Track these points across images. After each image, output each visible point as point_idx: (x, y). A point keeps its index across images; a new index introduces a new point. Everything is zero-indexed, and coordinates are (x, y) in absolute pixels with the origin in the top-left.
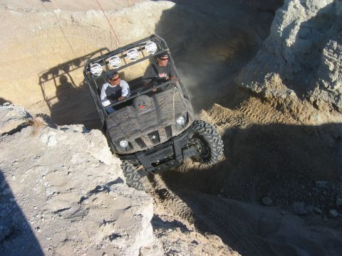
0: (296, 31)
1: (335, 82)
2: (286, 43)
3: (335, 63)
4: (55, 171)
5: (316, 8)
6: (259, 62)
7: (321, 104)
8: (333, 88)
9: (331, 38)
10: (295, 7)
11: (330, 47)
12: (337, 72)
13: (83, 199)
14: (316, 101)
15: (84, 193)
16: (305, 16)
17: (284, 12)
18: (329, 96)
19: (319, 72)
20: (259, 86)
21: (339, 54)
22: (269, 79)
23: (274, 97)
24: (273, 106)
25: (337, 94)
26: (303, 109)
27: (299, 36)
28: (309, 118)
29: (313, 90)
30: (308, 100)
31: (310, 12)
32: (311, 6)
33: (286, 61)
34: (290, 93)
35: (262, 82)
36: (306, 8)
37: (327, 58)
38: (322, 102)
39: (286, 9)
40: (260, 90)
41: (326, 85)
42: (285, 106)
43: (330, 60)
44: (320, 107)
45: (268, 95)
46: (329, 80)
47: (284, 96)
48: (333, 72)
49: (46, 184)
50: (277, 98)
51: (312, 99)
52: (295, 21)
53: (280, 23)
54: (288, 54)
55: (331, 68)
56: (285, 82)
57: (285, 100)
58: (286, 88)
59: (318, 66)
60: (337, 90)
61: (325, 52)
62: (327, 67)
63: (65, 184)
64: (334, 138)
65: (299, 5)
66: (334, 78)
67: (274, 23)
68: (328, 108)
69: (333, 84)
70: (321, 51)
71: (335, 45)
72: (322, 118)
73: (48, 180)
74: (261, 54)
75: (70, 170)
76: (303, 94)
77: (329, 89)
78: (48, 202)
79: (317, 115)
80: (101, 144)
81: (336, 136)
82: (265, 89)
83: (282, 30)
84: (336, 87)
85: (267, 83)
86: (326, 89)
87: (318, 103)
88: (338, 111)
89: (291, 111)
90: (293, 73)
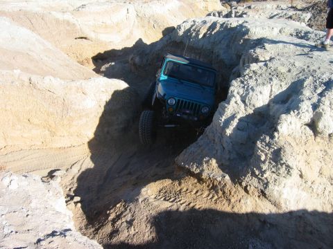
0: (235, 123)
1: (265, 171)
2: (226, 132)
3: (266, 155)
4: (15, 212)
5: (254, 106)
6: (200, 146)
7: (251, 189)
8: (262, 176)
9: (264, 133)
10: (236, 102)
11: (263, 140)
12: (267, 163)
13: (39, 241)
14: (247, 186)
15: (41, 236)
16: (244, 111)
17: (226, 105)
18: (259, 182)
19: (251, 160)
20: (197, 167)
21: (270, 147)
22: (207, 162)
23: (210, 178)
24: (208, 186)
25: (266, 181)
26: (235, 192)
27: (238, 128)
28: (240, 201)
29: (245, 176)
30: (240, 184)
31: (248, 109)
32: (250, 104)
33: (224, 148)
34: (224, 177)
35: (200, 164)
36: (246, 105)
37: (260, 149)
38: (252, 187)
39: (229, 103)
40: (198, 171)
41: (257, 173)
42: (219, 187)
43: (262, 151)
44: (250, 192)
45: (204, 176)
46: (260, 169)
47: (219, 179)
48: (264, 162)
49: (4, 223)
50: (212, 180)
51: (244, 184)
52: (235, 114)
53: (222, 114)
54: (227, 142)
55: (263, 158)
56: (221, 166)
57: (220, 182)
58: (221, 172)
59: (251, 156)
60: (266, 179)
61: (259, 144)
62: (260, 157)
63: (23, 225)
64: (260, 221)
65: (239, 102)
66: (264, 167)
67: (217, 113)
68: (257, 194)
69: (263, 173)
70: (255, 143)
71: (268, 139)
72: (251, 202)
73: (6, 219)
74: (202, 139)
75: (29, 213)
76: (236, 179)
77: (259, 176)
78: (5, 239)
79: (247, 198)
80: (58, 195)
81: (262, 220)
82: (203, 170)
83: (223, 120)
84: (265, 176)
85: (205, 165)
86: (256, 176)
87: (248, 188)
88: (266, 197)
89: (224, 193)
90: (229, 159)
